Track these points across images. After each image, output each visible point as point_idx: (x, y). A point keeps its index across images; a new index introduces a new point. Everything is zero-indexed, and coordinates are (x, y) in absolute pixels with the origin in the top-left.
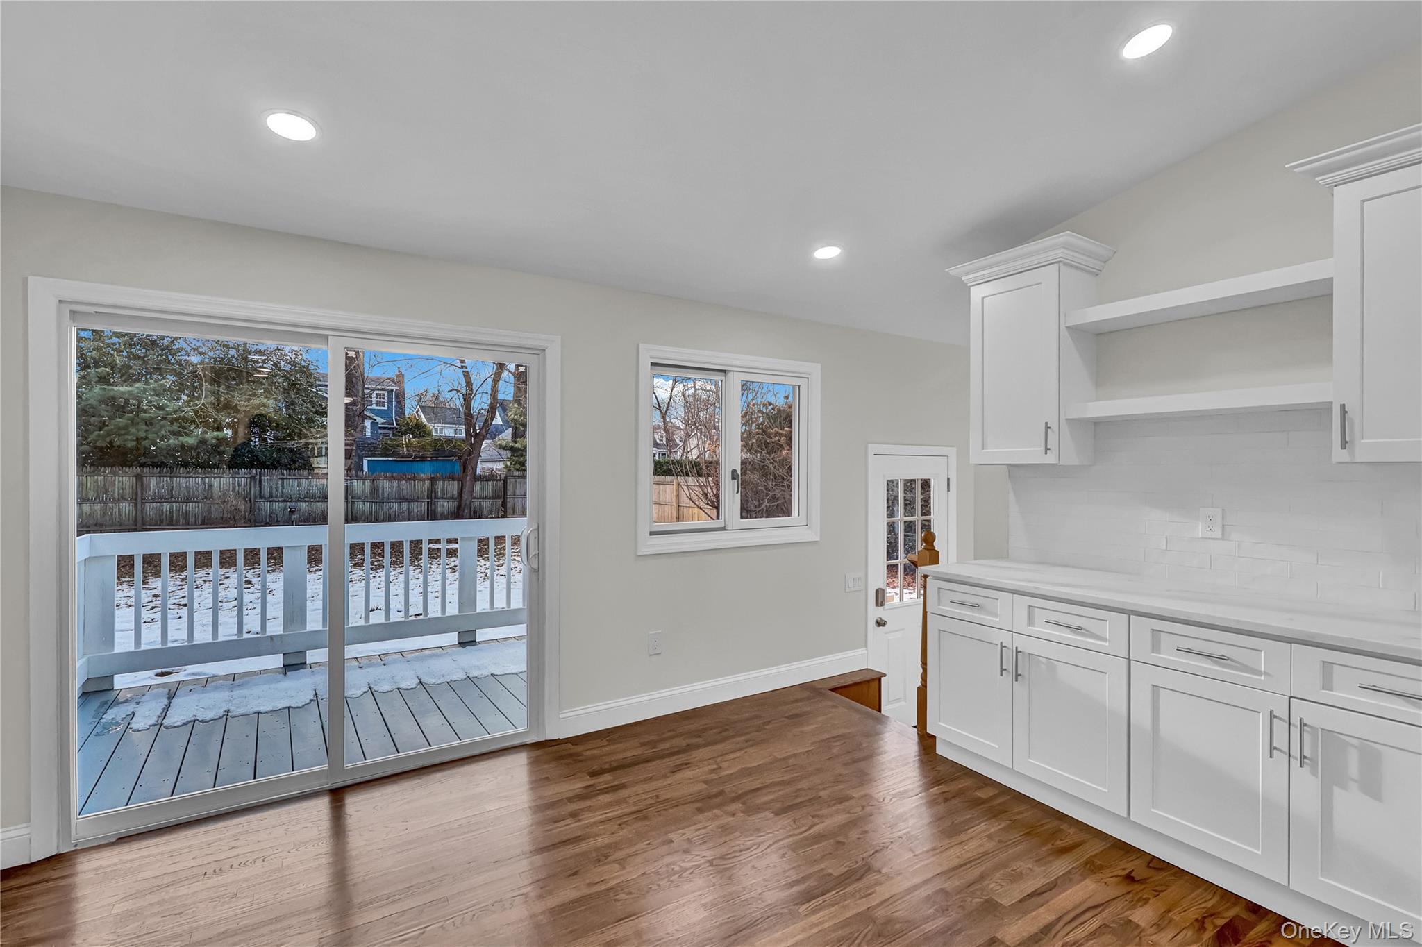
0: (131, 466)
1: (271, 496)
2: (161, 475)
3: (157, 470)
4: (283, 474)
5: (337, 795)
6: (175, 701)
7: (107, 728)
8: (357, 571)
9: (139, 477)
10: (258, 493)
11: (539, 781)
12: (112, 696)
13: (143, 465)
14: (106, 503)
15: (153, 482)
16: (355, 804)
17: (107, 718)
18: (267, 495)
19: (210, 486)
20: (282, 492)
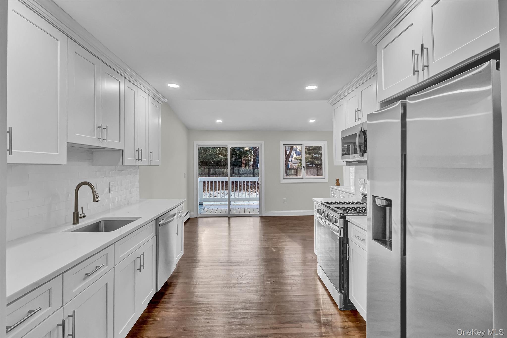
0: (208, 166)
1: (236, 173)
2: (213, 168)
3: (212, 167)
4: (239, 168)
5: (229, 218)
6: (211, 207)
7: (202, 208)
8: (251, 192)
9: (209, 168)
10: (233, 173)
11: (261, 220)
12: (203, 205)
13: (210, 166)
14: (203, 175)
15: (212, 169)
16: (231, 219)
17: (202, 207)
18: (235, 173)
19: (223, 171)
20: (238, 172)
